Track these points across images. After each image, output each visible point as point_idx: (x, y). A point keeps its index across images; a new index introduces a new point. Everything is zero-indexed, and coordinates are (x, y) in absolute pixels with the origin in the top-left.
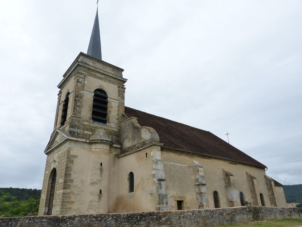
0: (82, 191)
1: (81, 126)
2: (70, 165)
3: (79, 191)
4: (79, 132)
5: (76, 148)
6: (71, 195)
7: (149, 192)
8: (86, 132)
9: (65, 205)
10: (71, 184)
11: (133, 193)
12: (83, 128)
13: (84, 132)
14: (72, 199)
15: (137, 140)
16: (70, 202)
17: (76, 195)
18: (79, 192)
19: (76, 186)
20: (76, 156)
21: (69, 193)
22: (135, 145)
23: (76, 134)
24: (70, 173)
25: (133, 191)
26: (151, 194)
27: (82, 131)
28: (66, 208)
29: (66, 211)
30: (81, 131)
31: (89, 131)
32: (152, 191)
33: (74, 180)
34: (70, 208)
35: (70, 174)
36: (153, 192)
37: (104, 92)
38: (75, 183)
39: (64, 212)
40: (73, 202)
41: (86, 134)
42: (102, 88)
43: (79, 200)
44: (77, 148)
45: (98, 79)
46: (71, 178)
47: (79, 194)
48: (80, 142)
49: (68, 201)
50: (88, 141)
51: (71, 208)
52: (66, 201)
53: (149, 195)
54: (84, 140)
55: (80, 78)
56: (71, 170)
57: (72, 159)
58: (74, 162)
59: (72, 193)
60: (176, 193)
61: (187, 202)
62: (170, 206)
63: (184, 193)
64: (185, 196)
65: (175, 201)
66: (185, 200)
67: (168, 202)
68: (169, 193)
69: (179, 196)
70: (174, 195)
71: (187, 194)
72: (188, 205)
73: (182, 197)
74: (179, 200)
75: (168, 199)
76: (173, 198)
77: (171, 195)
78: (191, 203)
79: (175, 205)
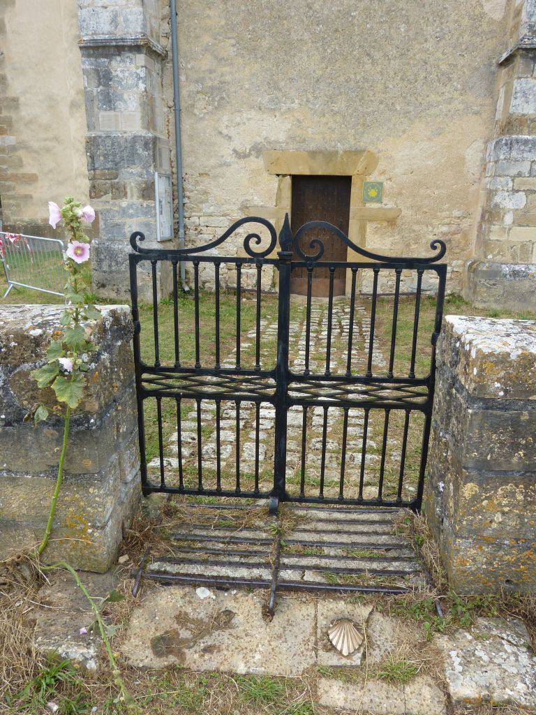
0: (56, 139)
3: (45, 140)
6: (21, 153)
9: (9, 186)
14: (30, 168)
16: (24, 176)
18: (49, 144)
19: (30, 122)
21: (14, 148)
29: (18, 206)
33: (22, 99)
34: (28, 197)
35: (3, 78)
38: (25, 112)
39: (14, 208)
40: (31, 179)
43: (50, 171)
46: (11, 93)
47: (48, 150)
49: (16, 175)
51: (31, 197)
52: (9, 172)
56: (2, 61)
59: (22, 146)
60: (289, 126)
61: (385, 183)
62: (235, 208)
63: (364, 124)
64: (371, 148)
65: (278, 175)
66: (367, 171)
67: (221, 181)
68: (225, 132)
69: (312, 146)
70: (270, 143)
71: (389, 136)
72: (389, 206)
73: (345, 152)
74: (307, 172)
75: (221, 166)
76: (257, 157)
77: (243, 142)
78: (422, 191)
79: (274, 198)
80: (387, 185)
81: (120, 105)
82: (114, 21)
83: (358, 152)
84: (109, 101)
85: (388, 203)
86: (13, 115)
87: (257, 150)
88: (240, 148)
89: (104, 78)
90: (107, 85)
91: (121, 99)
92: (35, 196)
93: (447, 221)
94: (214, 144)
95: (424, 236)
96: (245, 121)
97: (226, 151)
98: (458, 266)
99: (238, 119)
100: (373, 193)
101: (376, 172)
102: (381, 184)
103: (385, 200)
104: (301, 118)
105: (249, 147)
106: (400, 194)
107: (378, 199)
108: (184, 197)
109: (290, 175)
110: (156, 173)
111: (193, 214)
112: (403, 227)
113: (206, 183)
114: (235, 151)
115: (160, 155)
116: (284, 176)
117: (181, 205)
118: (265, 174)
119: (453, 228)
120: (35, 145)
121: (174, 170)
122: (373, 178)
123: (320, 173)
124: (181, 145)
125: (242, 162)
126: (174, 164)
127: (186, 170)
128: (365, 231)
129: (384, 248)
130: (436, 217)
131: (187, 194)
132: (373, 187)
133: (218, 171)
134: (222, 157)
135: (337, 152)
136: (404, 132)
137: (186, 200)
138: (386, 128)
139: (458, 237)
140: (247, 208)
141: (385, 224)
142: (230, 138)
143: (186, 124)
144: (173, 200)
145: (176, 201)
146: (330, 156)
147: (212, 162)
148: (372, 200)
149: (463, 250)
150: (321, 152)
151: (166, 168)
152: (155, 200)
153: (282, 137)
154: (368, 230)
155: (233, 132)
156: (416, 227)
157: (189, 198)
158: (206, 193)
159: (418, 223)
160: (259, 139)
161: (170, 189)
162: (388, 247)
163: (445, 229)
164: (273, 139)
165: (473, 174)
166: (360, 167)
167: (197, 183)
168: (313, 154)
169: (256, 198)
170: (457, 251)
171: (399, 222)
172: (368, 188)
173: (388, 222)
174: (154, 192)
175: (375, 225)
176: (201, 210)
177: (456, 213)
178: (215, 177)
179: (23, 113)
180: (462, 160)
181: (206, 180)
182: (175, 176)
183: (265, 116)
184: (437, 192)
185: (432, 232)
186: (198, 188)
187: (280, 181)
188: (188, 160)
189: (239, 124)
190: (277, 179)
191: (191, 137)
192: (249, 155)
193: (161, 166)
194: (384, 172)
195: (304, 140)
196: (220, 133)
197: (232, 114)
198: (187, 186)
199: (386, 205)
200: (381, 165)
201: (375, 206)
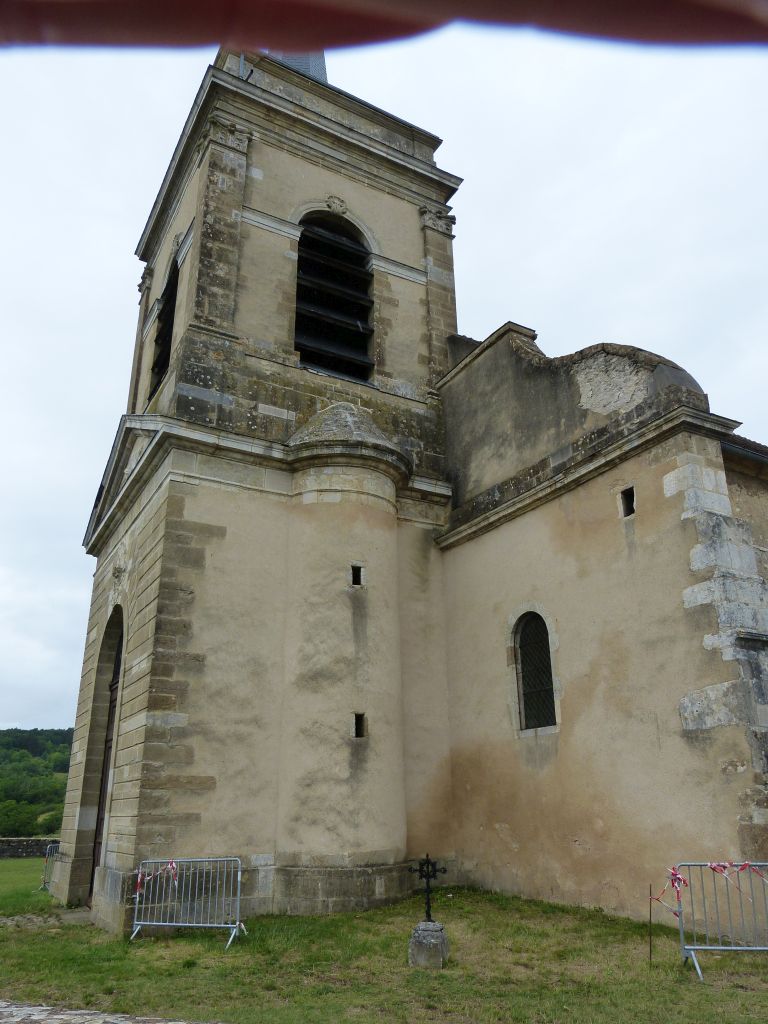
0: (256, 721)
1: (236, 375)
2: (184, 576)
3: (237, 722)
4: (227, 407)
5: (215, 486)
6: (194, 742)
7: (675, 724)
8: (264, 409)
9: (159, 799)
10: (192, 681)
11: (550, 730)
12: (250, 388)
13: (255, 408)
14: (201, 769)
15: (552, 431)
16: (191, 780)
17: (221, 741)
18: (243, 729)
19: (219, 693)
20: (218, 532)
21: (182, 733)
22: (543, 463)
23: (214, 416)
24: (185, 618)
25: (550, 720)
26: (694, 737)
27: (245, 402)
28: (164, 820)
29: (168, 835)
30: (239, 404)
31: (283, 407)
32: (701, 716)
33: (211, 659)
34: (191, 819)
35: (186, 627)
36: (709, 722)
37: (351, 232)
38: (212, 678)
39: (158, 840)
40: (206, 785)
41: (266, 417)
42: (337, 208)
43: (240, 772)
44: (223, 487)
45: (316, 164)
46: (194, 649)
47: (240, 739)
48: (239, 456)
49: (177, 779)
50: (277, 454)
51: (197, 818)
52: (164, 774)
53: (678, 743)
54: (257, 448)
55: (227, 151)
56: (190, 603)
57: (193, 545)
58: (208, 561)
59: (198, 729)
82: (754, 618)
84: (762, 694)
92: (205, 816)
120: (220, 729)
179: (208, 679)
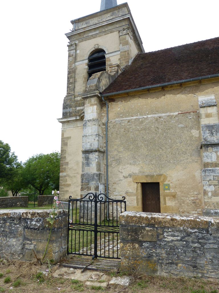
1: (72, 103)
2: (65, 148)
3: (74, 174)
4: (71, 111)
5: (69, 128)
6: (67, 178)
9: (62, 188)
12: (75, 105)
16: (67, 184)
17: (72, 177)
19: (71, 169)
20: (70, 138)
21: (65, 176)
23: (68, 114)
27: (74, 109)
28: (63, 191)
29: (64, 194)
31: (81, 106)
33: (69, 162)
34: (67, 191)
35: (65, 157)
38: (70, 166)
40: (69, 185)
41: (78, 110)
42: (97, 47)
43: (75, 183)
45: (91, 39)
46: (66, 161)
47: (75, 177)
48: (72, 121)
50: (78, 118)
51: (68, 191)
52: (63, 184)
54: (74, 118)
55: (71, 51)
56: (65, 153)
57: (66, 141)
58: (68, 144)
59: (68, 175)
60: (139, 168)
61: (170, 184)
62: (124, 193)
63: (161, 167)
64: (164, 174)
65: (137, 183)
66: (164, 180)
67: (120, 185)
68: (121, 171)
69: (146, 174)
70: (134, 173)
71: (170, 170)
72: (172, 191)
73: (157, 175)
74: (145, 182)
75: (119, 181)
76: (130, 178)
77: (126, 174)
78: (183, 186)
79: (136, 190)
80: (171, 185)
81: (91, 165)
82: (91, 145)
83: (161, 175)
84: (88, 164)
85: (172, 190)
86: (66, 167)
87: (130, 176)
88: (125, 175)
89: (87, 159)
90: (88, 160)
91: (91, 163)
92: (69, 191)
93: (193, 195)
94: (117, 175)
95: (186, 201)
96: (126, 168)
97: (121, 176)
98: (200, 211)
99: (124, 167)
100: (167, 187)
101: (167, 181)
102: (169, 184)
103: (171, 189)
104: (143, 166)
105: (127, 175)
106: (176, 187)
107: (169, 189)
108: (109, 190)
109: (140, 183)
110: (99, 184)
111: (111, 195)
112: (178, 198)
113: (115, 186)
114: (123, 176)
115: (101, 178)
116: (138, 183)
117: (107, 192)
118: (133, 183)
119: (196, 198)
120: (71, 175)
121: (106, 182)
122: (166, 183)
123: (149, 182)
124: (108, 175)
125: (126, 179)
126: (106, 180)
127: (109, 182)
128: (166, 200)
129: (172, 205)
130: (189, 194)
131: (110, 189)
132: (167, 185)
133: (119, 182)
134: (120, 178)
135: (154, 175)
136: (174, 168)
137: (109, 191)
138: (168, 168)
139: (198, 201)
140: (127, 193)
141: (172, 197)
142: (122, 172)
143: (110, 169)
144: (105, 191)
145: (106, 191)
146: (152, 176)
147: (117, 180)
148: (167, 189)
149: (200, 205)
150: (149, 176)
151: (103, 181)
152: (99, 191)
153: (137, 172)
154: (166, 199)
155: (123, 171)
156: (182, 198)
157: (110, 190)
158: (115, 189)
159: (183, 196)
160: (130, 173)
161: (104, 188)
162: (174, 205)
163: (193, 198)
164: (134, 172)
165: (199, 180)
166: (162, 179)
167: (112, 186)
168: (147, 176)
169: (130, 190)
170: (199, 206)
171: (176, 196)
172: (165, 186)
173: (173, 196)
174: (99, 189)
175: (169, 197)
176: (114, 194)
177: (196, 193)
178: (118, 184)
179: (69, 166)
180: (194, 176)
181: (115, 185)
182: (106, 184)
183: (132, 166)
184: (188, 186)
185: (188, 199)
186: (113, 187)
187: (137, 185)
188: (110, 179)
189: (124, 169)
190: (136, 184)
191: (111, 173)
192: (128, 177)
193: (101, 181)
194: (169, 181)
195: (144, 172)
196: (119, 171)
197: (123, 166)
198: (110, 187)
199: (171, 191)
200: (168, 179)
201: (168, 191)
